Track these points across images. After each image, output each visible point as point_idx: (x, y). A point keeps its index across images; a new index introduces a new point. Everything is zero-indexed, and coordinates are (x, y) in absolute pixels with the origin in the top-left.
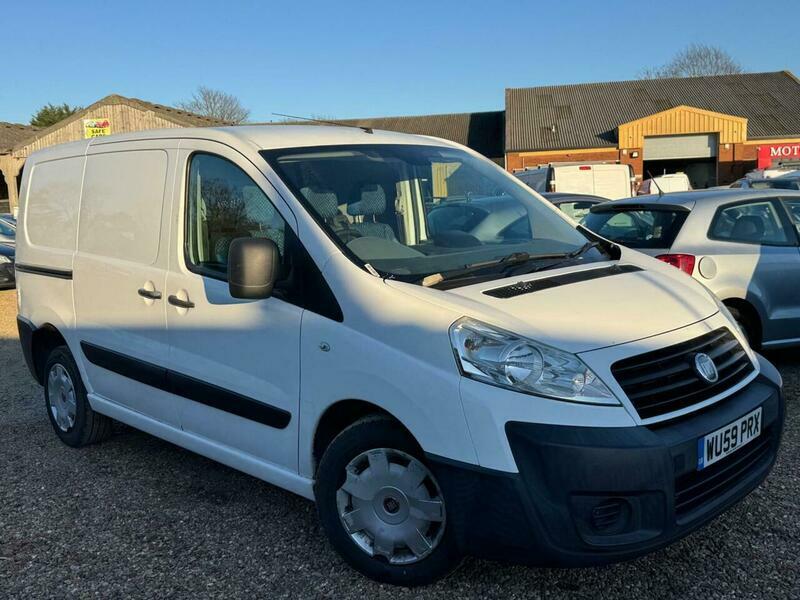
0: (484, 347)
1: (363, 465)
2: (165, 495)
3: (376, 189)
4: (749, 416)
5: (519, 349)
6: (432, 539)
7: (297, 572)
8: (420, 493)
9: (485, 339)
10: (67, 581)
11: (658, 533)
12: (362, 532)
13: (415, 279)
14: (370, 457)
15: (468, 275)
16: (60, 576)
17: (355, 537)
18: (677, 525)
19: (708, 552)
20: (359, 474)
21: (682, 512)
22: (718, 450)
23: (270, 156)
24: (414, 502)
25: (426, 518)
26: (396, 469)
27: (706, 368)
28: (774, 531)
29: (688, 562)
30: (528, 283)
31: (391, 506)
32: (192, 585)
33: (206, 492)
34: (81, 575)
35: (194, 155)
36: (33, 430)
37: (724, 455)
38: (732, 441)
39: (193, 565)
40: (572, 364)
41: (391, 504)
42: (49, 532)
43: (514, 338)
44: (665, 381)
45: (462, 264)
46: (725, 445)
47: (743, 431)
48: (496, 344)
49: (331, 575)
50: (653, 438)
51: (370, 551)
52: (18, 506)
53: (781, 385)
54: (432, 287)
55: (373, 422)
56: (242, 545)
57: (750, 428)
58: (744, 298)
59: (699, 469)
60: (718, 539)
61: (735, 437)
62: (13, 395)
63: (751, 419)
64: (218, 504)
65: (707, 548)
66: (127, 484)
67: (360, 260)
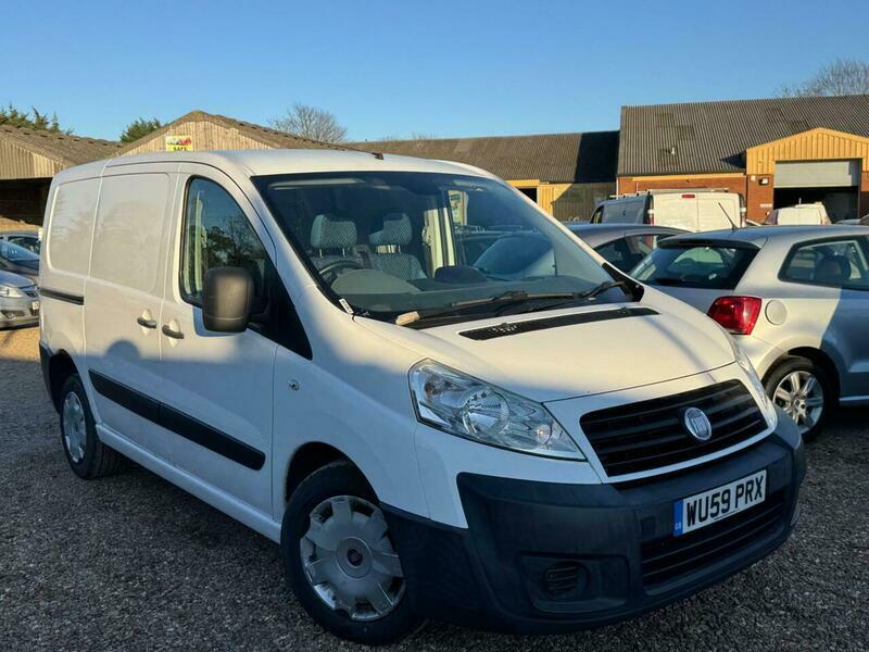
0: (447, 393)
1: (327, 514)
2: (159, 534)
3: (401, 218)
4: (748, 479)
5: (484, 396)
6: (395, 596)
7: (264, 623)
8: (383, 545)
9: (448, 384)
10: (33, 618)
11: (622, 603)
12: (325, 584)
13: (389, 317)
14: (334, 504)
15: (452, 313)
16: (27, 612)
17: (317, 588)
18: (646, 596)
19: (706, 628)
20: (324, 521)
21: (651, 581)
22: (703, 515)
23: (261, 182)
24: (377, 555)
25: (388, 573)
26: (360, 518)
27: (698, 425)
28: (789, 609)
29: (679, 638)
30: (512, 325)
31: (354, 558)
32: (153, 629)
33: (201, 534)
34: (47, 612)
35: (193, 178)
36: (51, 458)
37: (710, 520)
38: (722, 506)
39: (161, 609)
40: (538, 414)
41: (355, 557)
42: (31, 565)
43: (476, 383)
44: (644, 436)
45: (447, 302)
46: (714, 510)
47: (738, 496)
48: (459, 389)
49: (295, 629)
50: (616, 498)
51: (332, 605)
52: (8, 538)
53: (796, 448)
54: (405, 326)
55: (338, 466)
56: (217, 590)
57: (749, 492)
58: (818, 347)
59: (676, 535)
60: (721, 614)
61: (727, 501)
62: (42, 422)
63: (751, 482)
64: (208, 546)
65: (707, 624)
66: (125, 520)
67: (335, 295)
